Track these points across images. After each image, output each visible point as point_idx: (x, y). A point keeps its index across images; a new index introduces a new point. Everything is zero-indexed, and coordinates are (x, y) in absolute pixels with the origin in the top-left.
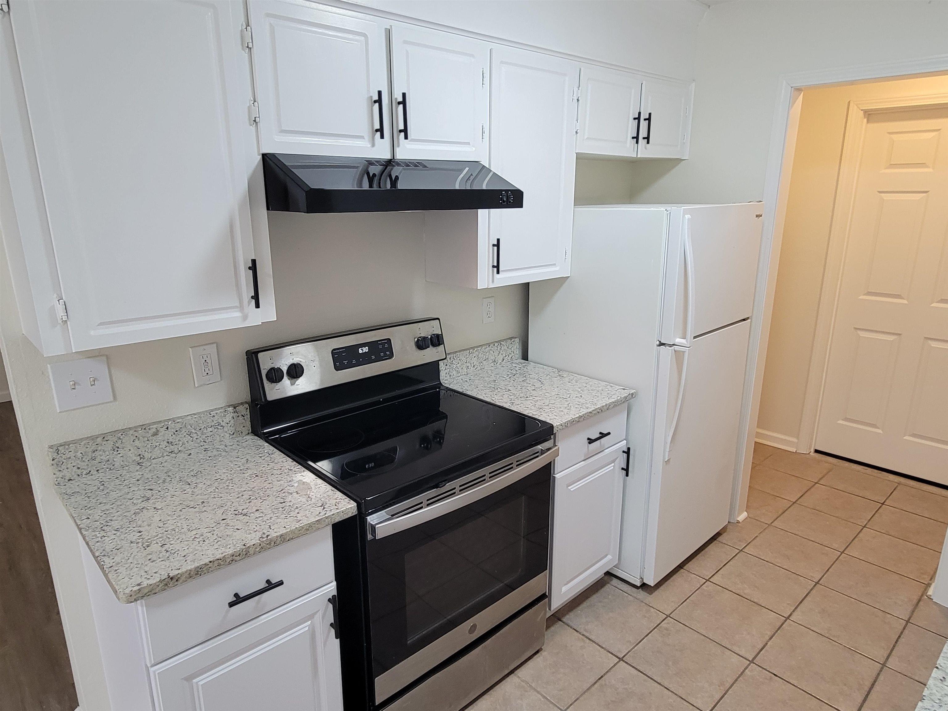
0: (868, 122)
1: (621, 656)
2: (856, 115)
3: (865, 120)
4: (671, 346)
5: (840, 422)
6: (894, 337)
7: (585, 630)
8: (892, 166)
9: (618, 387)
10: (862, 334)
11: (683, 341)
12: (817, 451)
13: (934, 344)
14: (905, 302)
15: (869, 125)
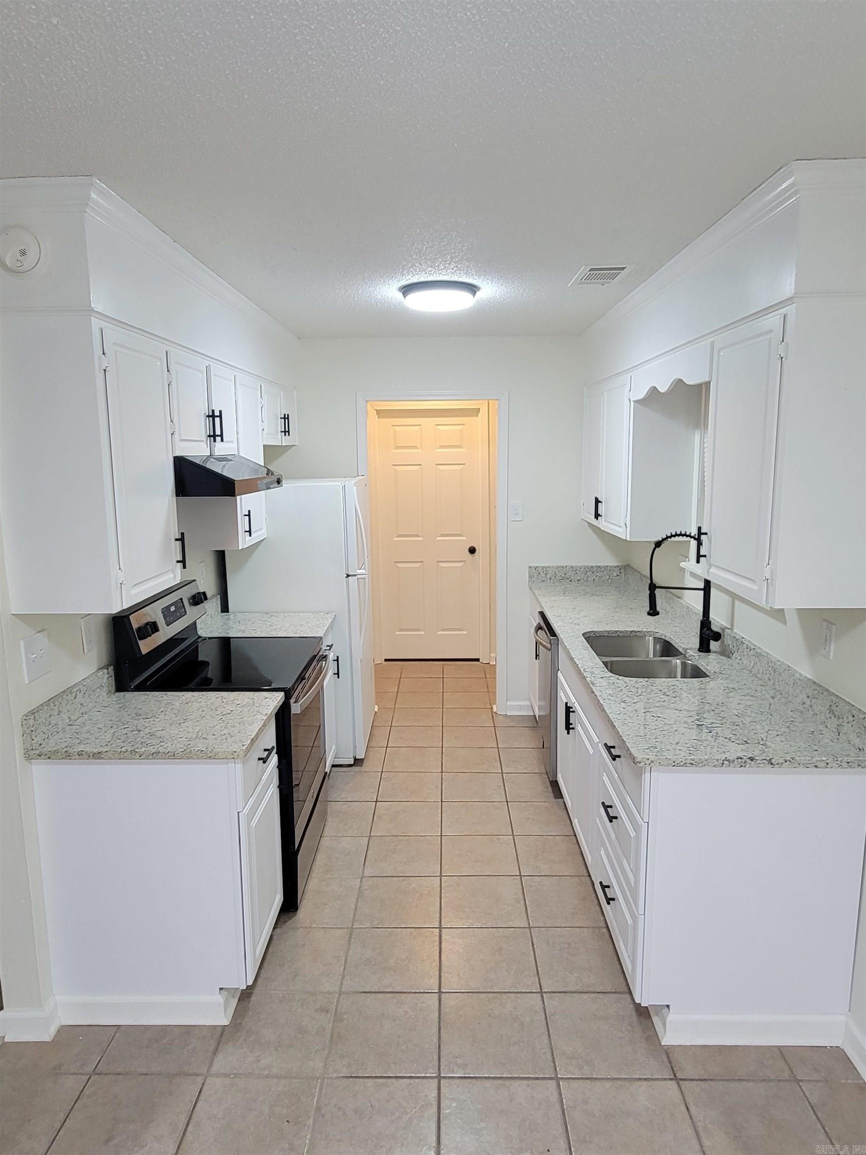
0: (378, 417)
1: (375, 800)
2: (372, 413)
3: (377, 416)
4: (355, 575)
5: (397, 633)
6: (420, 564)
7: (342, 799)
8: (398, 447)
9: (323, 614)
10: (400, 565)
11: (363, 571)
12: (386, 660)
13: (443, 565)
14: (421, 539)
15: (380, 419)
